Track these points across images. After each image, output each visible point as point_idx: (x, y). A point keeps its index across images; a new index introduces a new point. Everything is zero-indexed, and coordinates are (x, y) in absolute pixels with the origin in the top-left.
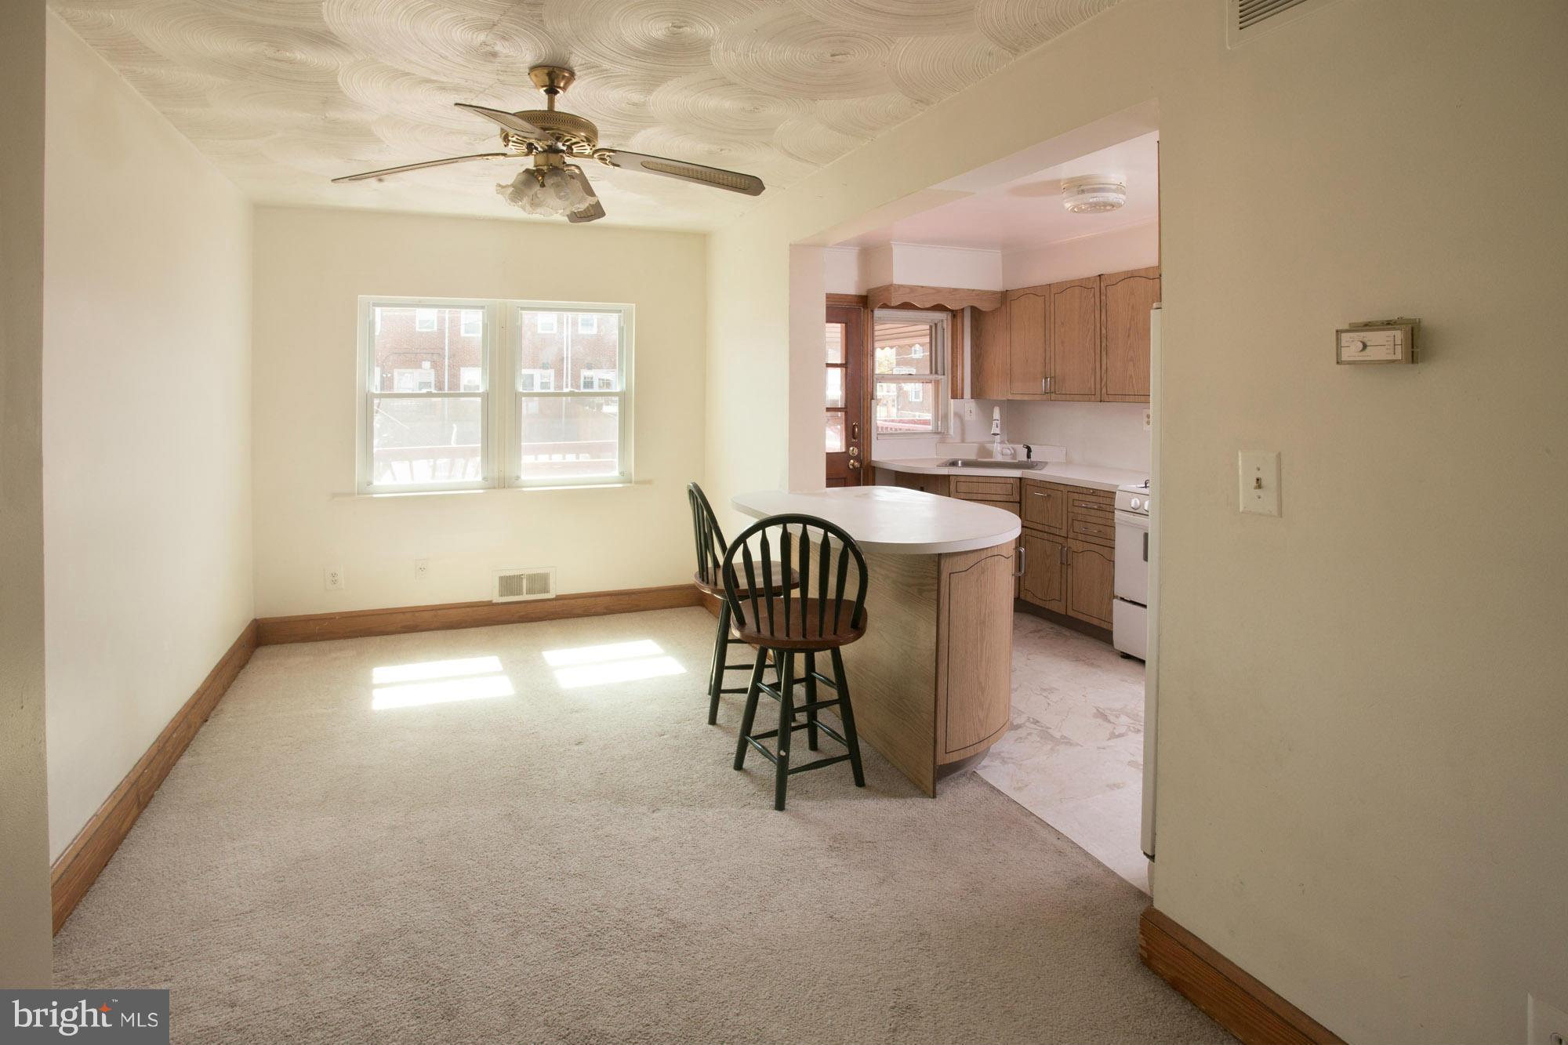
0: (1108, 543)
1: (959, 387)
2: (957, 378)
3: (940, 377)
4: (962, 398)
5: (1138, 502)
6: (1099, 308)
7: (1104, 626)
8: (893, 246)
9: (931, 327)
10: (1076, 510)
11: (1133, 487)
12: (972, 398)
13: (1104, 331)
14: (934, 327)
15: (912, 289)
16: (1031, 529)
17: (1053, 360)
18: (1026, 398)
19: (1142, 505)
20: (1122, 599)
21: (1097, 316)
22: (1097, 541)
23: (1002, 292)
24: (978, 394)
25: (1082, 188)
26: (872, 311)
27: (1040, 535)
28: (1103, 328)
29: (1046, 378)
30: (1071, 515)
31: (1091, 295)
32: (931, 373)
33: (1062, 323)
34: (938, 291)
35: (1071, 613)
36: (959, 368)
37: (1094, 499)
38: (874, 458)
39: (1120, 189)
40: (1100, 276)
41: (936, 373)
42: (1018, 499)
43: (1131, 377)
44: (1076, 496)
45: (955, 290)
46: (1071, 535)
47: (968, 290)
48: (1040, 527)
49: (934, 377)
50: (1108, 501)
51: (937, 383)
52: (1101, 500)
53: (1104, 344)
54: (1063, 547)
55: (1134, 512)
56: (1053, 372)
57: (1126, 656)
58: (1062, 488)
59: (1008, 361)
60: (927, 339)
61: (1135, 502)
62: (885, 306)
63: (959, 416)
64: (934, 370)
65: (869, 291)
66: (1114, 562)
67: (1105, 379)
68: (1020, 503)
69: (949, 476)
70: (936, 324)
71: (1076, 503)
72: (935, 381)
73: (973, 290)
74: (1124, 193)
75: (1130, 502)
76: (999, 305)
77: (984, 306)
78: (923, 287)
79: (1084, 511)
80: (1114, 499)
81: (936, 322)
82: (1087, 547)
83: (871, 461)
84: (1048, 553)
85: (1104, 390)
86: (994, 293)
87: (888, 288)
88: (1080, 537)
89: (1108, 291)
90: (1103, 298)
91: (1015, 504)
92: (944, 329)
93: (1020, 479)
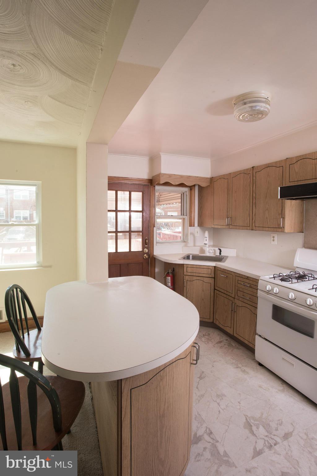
0: (254, 305)
1: (193, 221)
2: (192, 217)
3: (184, 217)
4: (194, 226)
5: (270, 287)
6: (252, 184)
7: (251, 345)
8: (161, 155)
9: (181, 194)
10: (239, 285)
11: (267, 278)
12: (198, 226)
13: (254, 195)
14: (183, 194)
15: (170, 176)
16: (219, 291)
17: (231, 210)
18: (219, 227)
19: (273, 289)
20: (260, 336)
21: (251, 188)
22: (249, 302)
23: (210, 178)
24: (201, 224)
25: (245, 101)
26: (154, 186)
27: (223, 294)
28: (254, 193)
29: (228, 218)
30: (236, 287)
31: (249, 177)
32: (181, 215)
33: (236, 192)
34: (182, 177)
35: (235, 335)
36: (193, 213)
37: (247, 281)
38: (154, 254)
39: (266, 101)
40: (253, 167)
41: (184, 215)
42: (214, 277)
43: (267, 218)
44: (239, 279)
45: (190, 176)
46: (236, 297)
47: (196, 177)
48: (222, 291)
49: (182, 217)
50: (254, 283)
51: (184, 219)
52: (251, 282)
53: (254, 202)
54: (232, 303)
55: (268, 292)
56: (231, 214)
57: (260, 365)
58: (233, 274)
59: (213, 210)
60: (180, 200)
61: (269, 287)
62: (159, 184)
63: (192, 234)
64: (182, 214)
65: (153, 177)
66: (256, 315)
67: (254, 219)
68: (214, 278)
69: (184, 264)
70: (184, 193)
71: (239, 282)
72: (183, 218)
73: (198, 177)
74: (269, 105)
75: (266, 287)
76: (209, 184)
77: (203, 185)
78: (175, 175)
79: (243, 287)
80: (258, 283)
81: (184, 192)
82: (244, 304)
83: (153, 255)
84: (226, 304)
85: (254, 225)
86: (207, 178)
87: (159, 175)
88: (241, 299)
89: (257, 174)
90: (254, 178)
91: (212, 279)
92: (187, 195)
93: (215, 267)
